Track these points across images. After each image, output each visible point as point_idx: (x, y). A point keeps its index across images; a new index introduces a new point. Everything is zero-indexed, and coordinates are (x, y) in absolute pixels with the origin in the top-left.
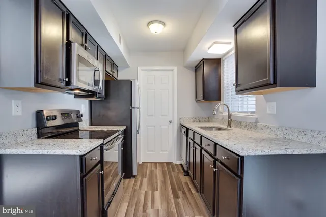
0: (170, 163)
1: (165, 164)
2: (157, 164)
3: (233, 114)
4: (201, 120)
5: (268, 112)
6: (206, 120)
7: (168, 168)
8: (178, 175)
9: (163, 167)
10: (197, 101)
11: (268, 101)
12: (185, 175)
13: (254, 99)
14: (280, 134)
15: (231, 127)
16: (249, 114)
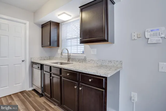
0: (24, 91)
1: (20, 94)
2: (12, 95)
3: (71, 55)
4: (45, 59)
5: (92, 53)
6: (48, 58)
7: (24, 96)
8: (35, 99)
9: (19, 97)
10: (42, 47)
11: (92, 48)
12: (40, 97)
13: (83, 47)
14: (99, 63)
15: (69, 62)
16: (80, 55)
